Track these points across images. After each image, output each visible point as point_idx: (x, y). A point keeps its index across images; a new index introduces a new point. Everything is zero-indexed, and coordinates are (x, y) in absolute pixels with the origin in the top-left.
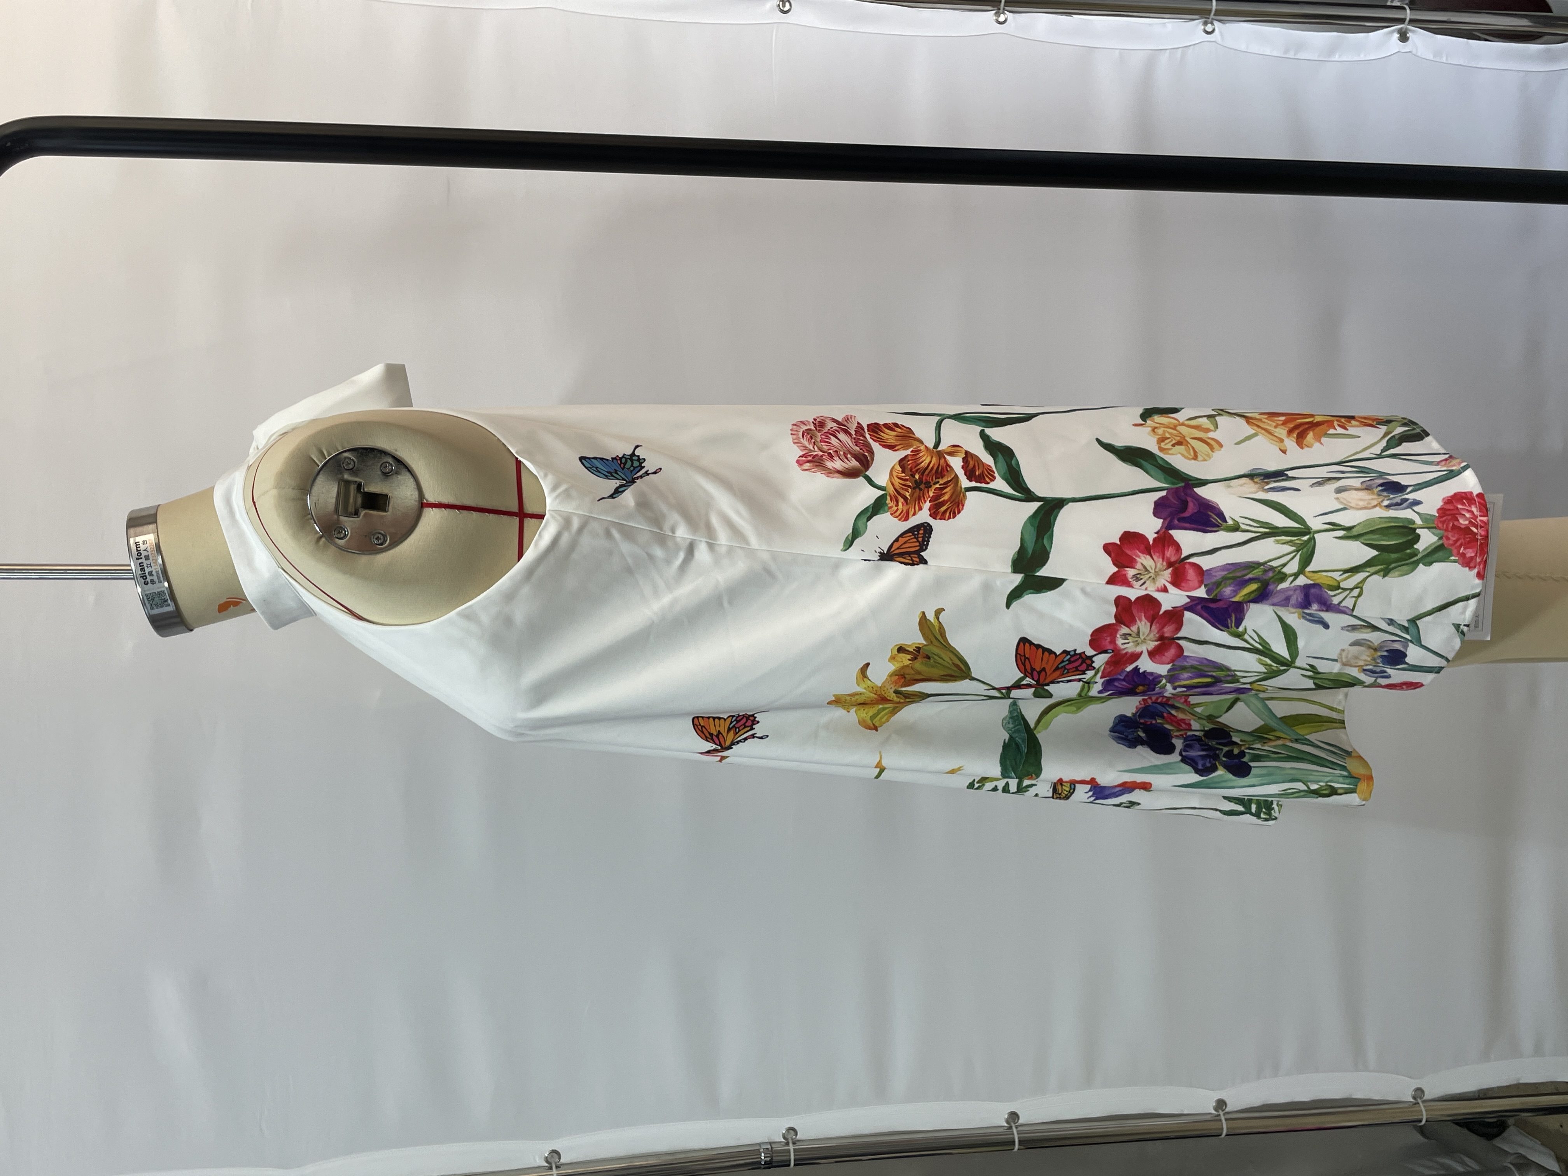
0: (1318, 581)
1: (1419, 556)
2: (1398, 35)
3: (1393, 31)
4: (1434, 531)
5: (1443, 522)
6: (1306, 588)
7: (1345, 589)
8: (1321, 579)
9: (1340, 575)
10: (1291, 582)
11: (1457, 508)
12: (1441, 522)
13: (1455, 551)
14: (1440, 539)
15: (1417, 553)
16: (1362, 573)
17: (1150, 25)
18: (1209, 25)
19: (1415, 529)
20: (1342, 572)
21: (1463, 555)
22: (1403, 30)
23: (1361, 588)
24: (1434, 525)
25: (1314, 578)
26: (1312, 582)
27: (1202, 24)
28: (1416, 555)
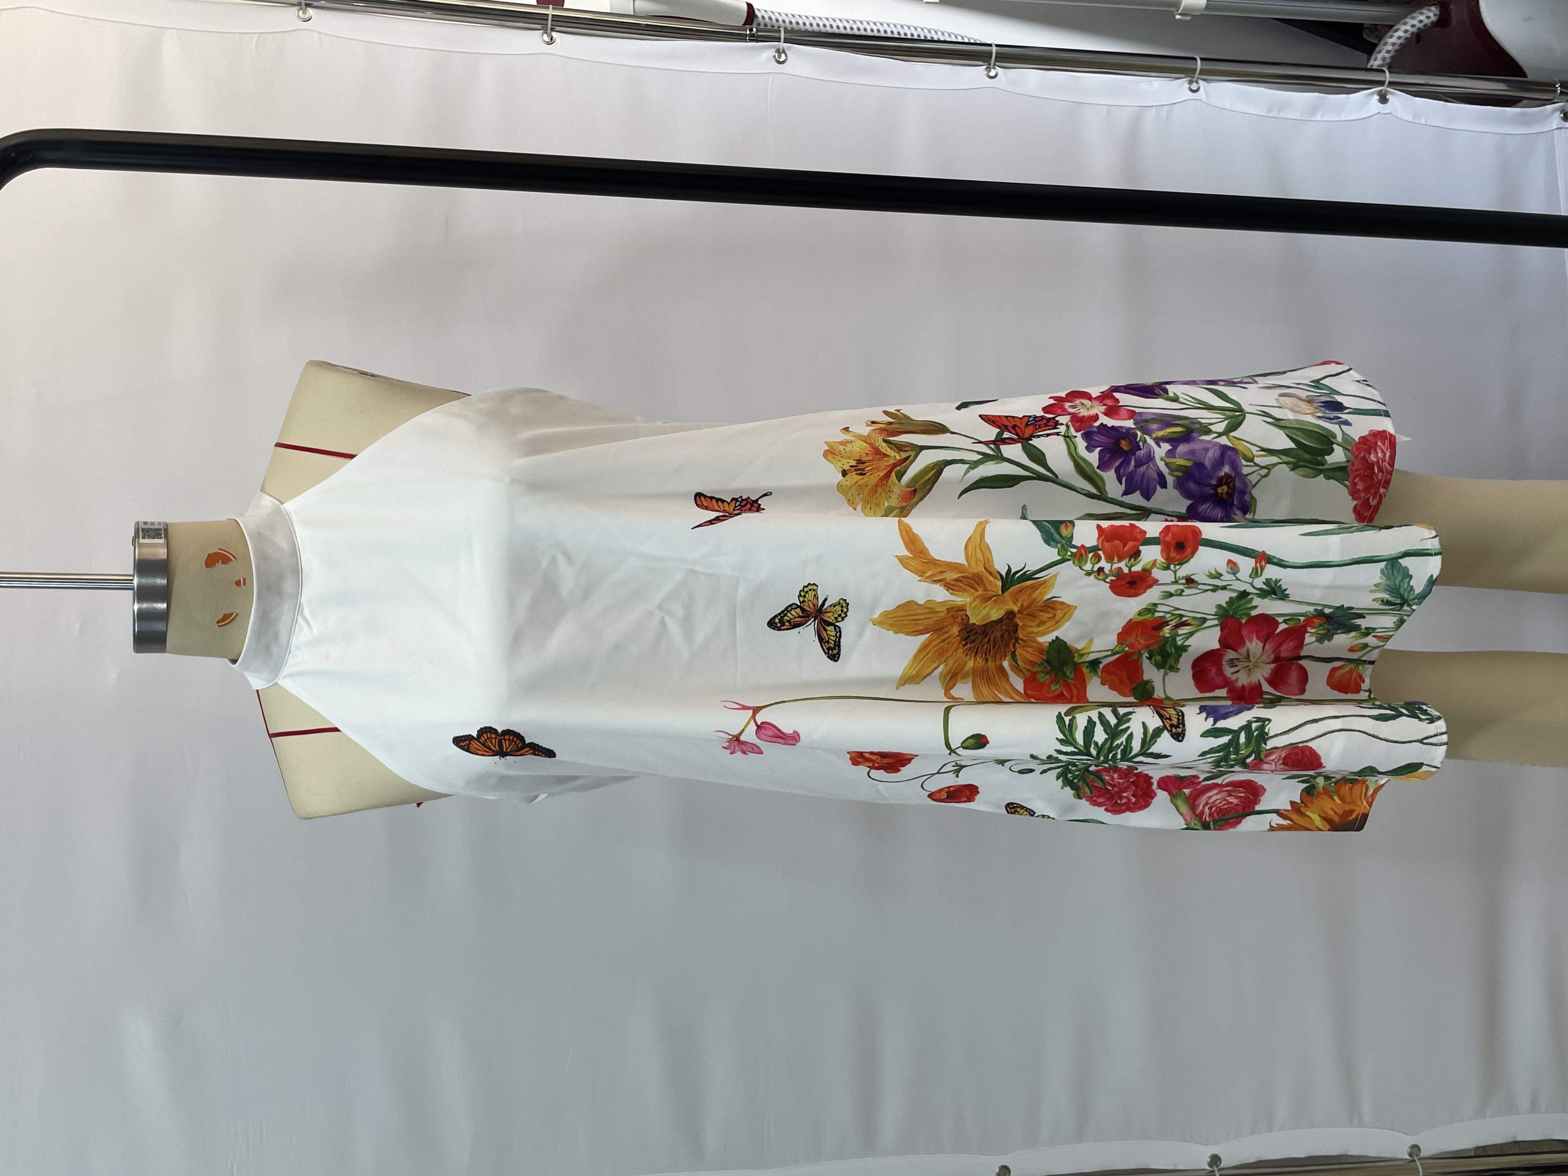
0: (1236, 447)
1: (1326, 467)
2: (1378, 97)
3: (1373, 93)
4: (1347, 452)
5: (1358, 449)
6: (1225, 448)
7: (1256, 465)
8: (1241, 447)
9: (1257, 451)
10: (1213, 438)
11: (1377, 443)
12: (1356, 448)
13: (1351, 478)
14: (1348, 461)
15: (1324, 462)
16: (1276, 458)
17: (1138, 82)
18: (1194, 84)
19: (1333, 443)
20: (1259, 449)
21: (1355, 484)
22: (1383, 92)
23: (1270, 470)
24: (1350, 448)
25: (1235, 443)
26: (1232, 446)
27: (1187, 83)
28: (1323, 465)
